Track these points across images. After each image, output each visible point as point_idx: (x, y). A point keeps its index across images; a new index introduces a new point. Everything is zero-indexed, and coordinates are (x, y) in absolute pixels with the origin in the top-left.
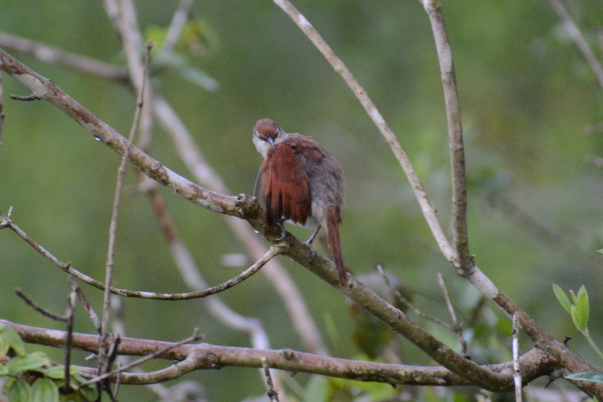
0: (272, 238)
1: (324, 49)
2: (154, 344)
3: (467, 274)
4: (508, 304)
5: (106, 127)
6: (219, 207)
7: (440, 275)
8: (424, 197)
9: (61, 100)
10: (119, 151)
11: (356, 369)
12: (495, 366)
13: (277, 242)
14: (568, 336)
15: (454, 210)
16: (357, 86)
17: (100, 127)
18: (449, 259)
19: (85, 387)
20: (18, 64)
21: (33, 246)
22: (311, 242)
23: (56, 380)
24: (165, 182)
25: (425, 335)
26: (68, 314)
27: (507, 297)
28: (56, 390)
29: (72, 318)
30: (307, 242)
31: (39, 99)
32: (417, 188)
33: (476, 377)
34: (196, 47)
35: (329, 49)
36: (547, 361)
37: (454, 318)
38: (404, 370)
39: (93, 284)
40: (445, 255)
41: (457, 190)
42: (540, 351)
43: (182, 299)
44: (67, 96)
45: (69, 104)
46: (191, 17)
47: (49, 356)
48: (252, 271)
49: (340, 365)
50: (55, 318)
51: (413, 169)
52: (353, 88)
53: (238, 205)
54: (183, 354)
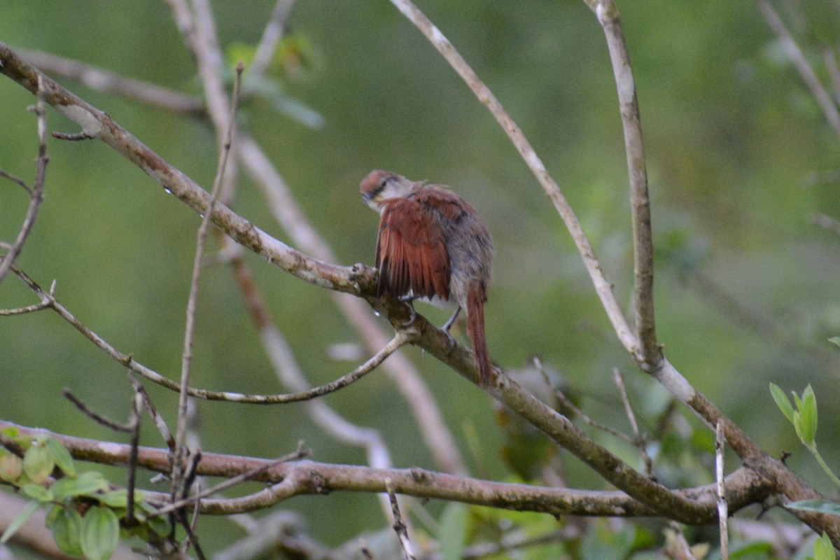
0: (397, 322)
1: (465, 72)
2: (242, 461)
3: (654, 369)
4: (708, 408)
5: (179, 175)
6: (328, 282)
8: (597, 268)
9: (120, 139)
10: (197, 207)
11: (507, 495)
12: (690, 491)
13: (405, 328)
15: (637, 285)
16: (508, 122)
17: (171, 175)
18: (630, 350)
19: (155, 518)
20: (64, 91)
21: (83, 332)
22: (449, 328)
23: (115, 509)
24: (257, 249)
25: (599, 449)
26: (132, 422)
27: (707, 400)
28: (116, 521)
29: (138, 427)
30: (444, 328)
31: (91, 138)
32: (587, 255)
33: (666, 505)
34: (294, 71)
35: (471, 72)
36: (758, 484)
37: (636, 428)
38: (570, 496)
39: (163, 384)
40: (625, 344)
41: (641, 259)
42: (749, 471)
43: (279, 402)
44: (129, 135)
45: (131, 144)
46: (287, 30)
47: (107, 477)
48: (371, 365)
49: (487, 489)
50: (115, 427)
51: (583, 231)
52: (503, 124)
53: (353, 278)
54: (280, 475)
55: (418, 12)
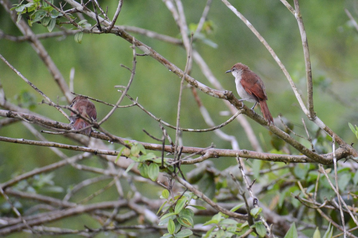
0: (238, 107)
1: (256, 33)
3: (313, 119)
4: (329, 131)
5: (173, 66)
6: (218, 96)
7: (303, 119)
8: (296, 90)
9: (155, 55)
10: (179, 75)
11: (271, 157)
12: (325, 155)
13: (240, 109)
14: (353, 143)
15: (308, 95)
16: (269, 48)
17: (171, 66)
18: (306, 114)
19: (170, 166)
20: (139, 42)
21: (146, 112)
22: (253, 108)
23: (158, 164)
24: (197, 87)
25: (298, 143)
26: (163, 138)
27: (329, 128)
28: (158, 167)
29: (164, 140)
30: (252, 109)
31: (147, 55)
32: (293, 86)
33: (318, 159)
34: (209, 31)
35: (258, 33)
36: (345, 152)
37: (308, 136)
38: (289, 157)
39: (170, 127)
40: (305, 112)
41: (309, 87)
42: (342, 149)
43: (204, 131)
44: (158, 54)
45: (159, 57)
46: (206, 20)
47: (155, 154)
48: (231, 120)
49: (265, 155)
50: (158, 140)
51: (292, 79)
52: (268, 48)
53: (225, 95)
54: (204, 152)
55: (242, 16)
